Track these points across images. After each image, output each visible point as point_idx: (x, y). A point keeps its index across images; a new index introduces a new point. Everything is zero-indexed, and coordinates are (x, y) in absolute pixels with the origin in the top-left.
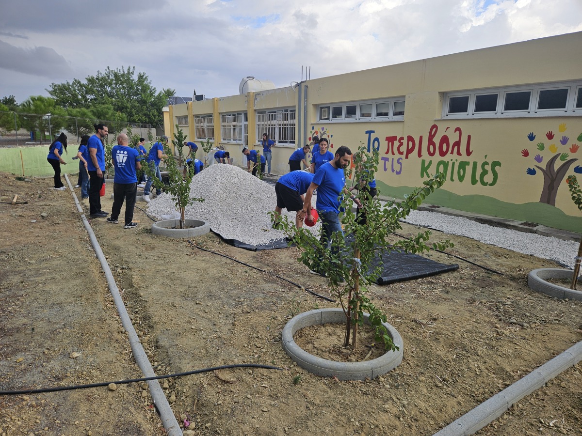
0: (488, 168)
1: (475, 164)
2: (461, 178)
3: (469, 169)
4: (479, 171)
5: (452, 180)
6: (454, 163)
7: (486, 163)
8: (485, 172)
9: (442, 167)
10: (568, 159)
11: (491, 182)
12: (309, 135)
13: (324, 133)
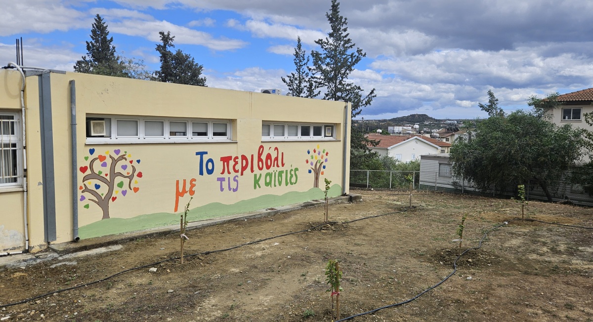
0: (293, 173)
1: (287, 171)
2: (280, 184)
3: (284, 175)
4: (289, 175)
5: (275, 186)
6: (275, 173)
7: (292, 170)
8: (292, 176)
9: (268, 177)
10: (321, 162)
11: (294, 182)
12: (81, 163)
13: (123, 157)
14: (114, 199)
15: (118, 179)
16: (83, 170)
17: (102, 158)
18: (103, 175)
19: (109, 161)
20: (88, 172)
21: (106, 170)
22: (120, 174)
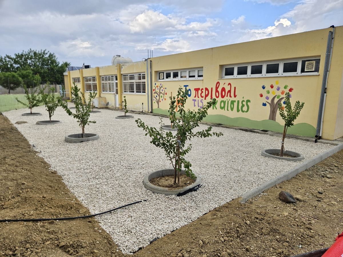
0: (244, 103)
1: (238, 102)
2: (232, 109)
3: (236, 104)
4: (240, 105)
5: (228, 110)
6: (228, 101)
7: (243, 101)
8: (243, 106)
9: (222, 104)
11: (246, 110)
12: (154, 88)
13: (162, 87)
14: (160, 101)
15: (161, 95)
16: (154, 90)
17: (157, 86)
18: (158, 93)
19: (159, 88)
20: (155, 91)
21: (158, 91)
22: (161, 93)
